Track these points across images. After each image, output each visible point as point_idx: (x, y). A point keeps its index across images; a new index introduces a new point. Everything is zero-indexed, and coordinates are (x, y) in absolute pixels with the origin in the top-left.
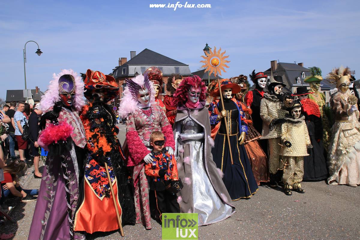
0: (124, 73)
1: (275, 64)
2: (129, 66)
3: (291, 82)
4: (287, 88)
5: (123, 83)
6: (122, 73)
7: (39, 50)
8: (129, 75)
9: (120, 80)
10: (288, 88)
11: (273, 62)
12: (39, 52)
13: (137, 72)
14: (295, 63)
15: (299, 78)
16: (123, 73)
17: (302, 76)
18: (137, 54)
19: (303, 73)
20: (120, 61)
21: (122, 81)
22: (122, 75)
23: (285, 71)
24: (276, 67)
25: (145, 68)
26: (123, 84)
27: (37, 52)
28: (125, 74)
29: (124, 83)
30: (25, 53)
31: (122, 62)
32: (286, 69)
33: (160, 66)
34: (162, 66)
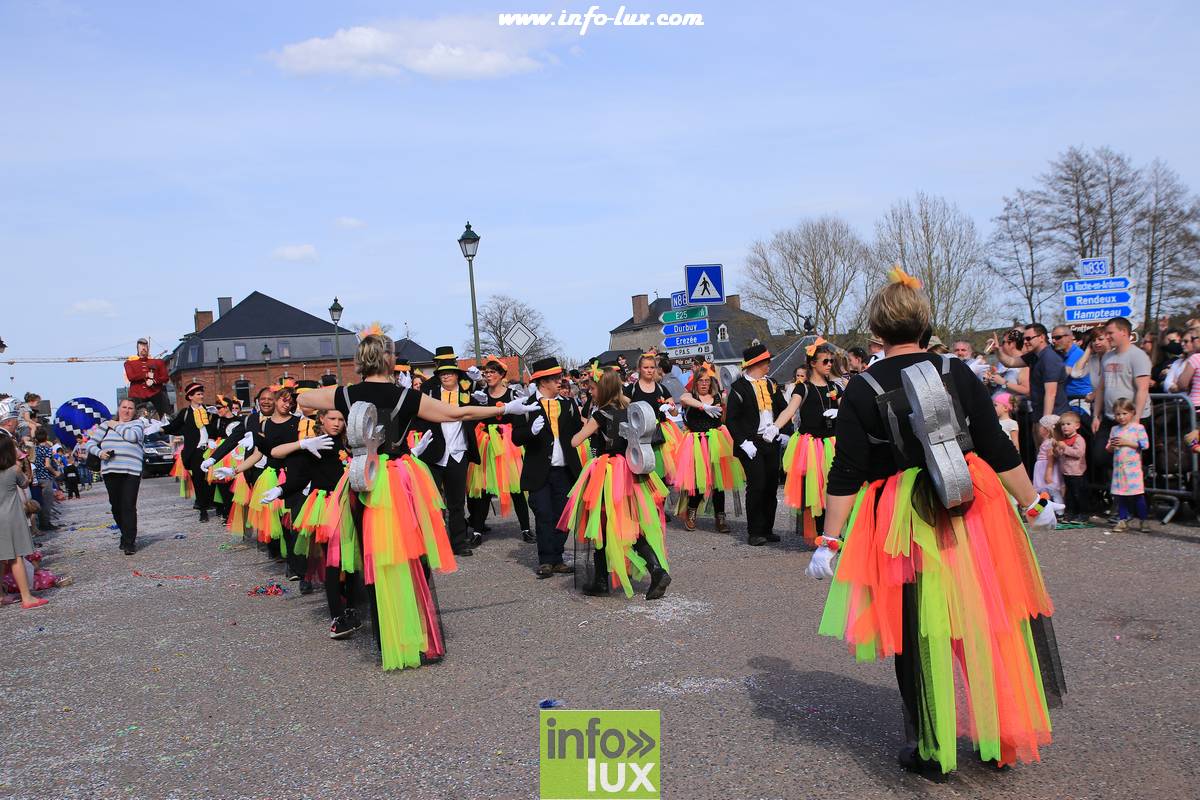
0: (194, 358)
2: (205, 342)
6: (188, 357)
8: (204, 364)
9: (185, 375)
11: (637, 299)
16: (191, 360)
17: (719, 336)
18: (234, 304)
20: (198, 321)
22: (190, 364)
24: (645, 314)
28: (197, 360)
33: (284, 339)
34: (287, 339)
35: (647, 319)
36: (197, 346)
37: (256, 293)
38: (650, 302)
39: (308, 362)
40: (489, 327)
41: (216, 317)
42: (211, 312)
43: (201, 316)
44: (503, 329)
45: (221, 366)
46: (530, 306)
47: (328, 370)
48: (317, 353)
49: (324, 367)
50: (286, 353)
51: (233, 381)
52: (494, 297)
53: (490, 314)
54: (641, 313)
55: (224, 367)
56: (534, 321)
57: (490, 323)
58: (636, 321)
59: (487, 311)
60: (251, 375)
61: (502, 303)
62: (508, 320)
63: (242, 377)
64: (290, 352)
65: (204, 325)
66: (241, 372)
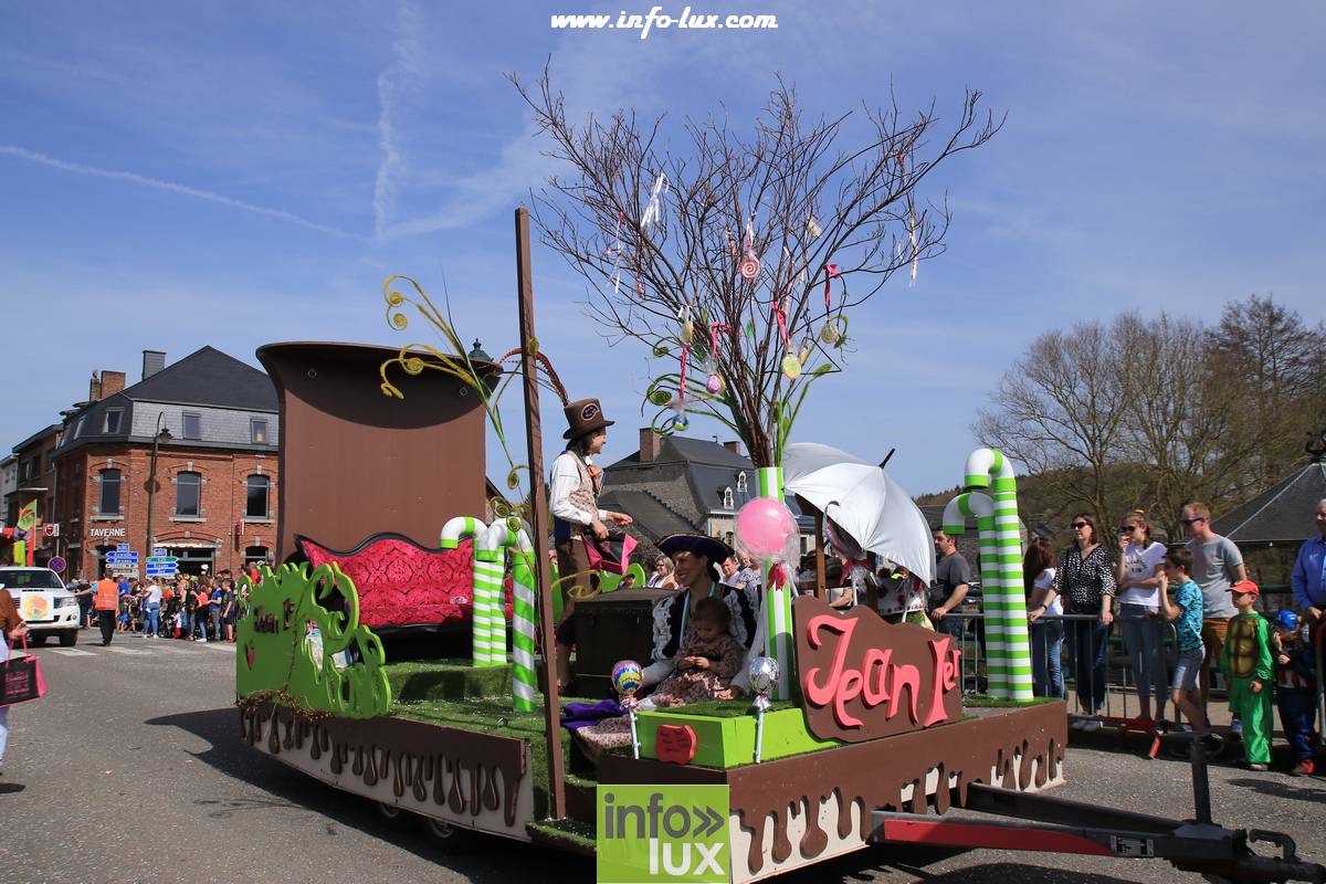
0: (112, 427)
1: (654, 438)
2: (135, 403)
3: (706, 502)
4: (691, 522)
5: (103, 467)
6: (102, 426)
8: (130, 439)
9: (93, 455)
10: (694, 523)
11: (646, 434)
13: (165, 431)
14: (714, 440)
15: (728, 489)
16: (106, 429)
17: (739, 485)
18: (169, 362)
19: (742, 474)
20: (96, 385)
21: (102, 459)
22: (104, 437)
23: (685, 464)
24: (656, 451)
25: (196, 416)
26: (101, 471)
28: (118, 431)
29: (109, 467)
31: (105, 389)
32: (690, 457)
33: (259, 415)
34: (264, 415)
35: (659, 456)
36: (121, 409)
37: (209, 348)
42: (124, 374)
45: (160, 446)
50: (260, 438)
51: (175, 471)
54: (650, 448)
55: (162, 447)
58: (642, 457)
60: (203, 464)
63: (190, 466)
64: (264, 438)
66: (189, 457)
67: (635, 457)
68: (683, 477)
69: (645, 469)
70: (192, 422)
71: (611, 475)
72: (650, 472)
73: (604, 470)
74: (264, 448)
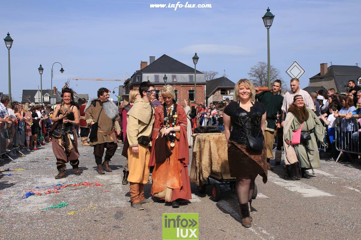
1: (325, 67)
2: (143, 74)
3: (340, 90)
6: (136, 80)
7: (62, 69)
11: (322, 65)
12: (62, 70)
14: (356, 65)
17: (358, 82)
18: (156, 59)
19: (360, 78)
22: (137, 82)
23: (333, 76)
24: (326, 71)
25: (158, 76)
27: (61, 71)
28: (140, 80)
30: (52, 71)
33: (174, 74)
34: (176, 74)
35: (327, 74)
36: (140, 75)
37: (165, 55)
38: (328, 67)
39: (183, 84)
40: (257, 75)
41: (149, 64)
42: (147, 62)
43: (143, 63)
44: (263, 76)
46: (274, 67)
47: (191, 88)
48: (187, 80)
49: (190, 86)
50: (175, 80)
52: (260, 62)
53: (258, 69)
54: (324, 71)
56: (276, 73)
57: (257, 73)
58: (321, 74)
59: (257, 68)
60: (160, 88)
61: (262, 65)
62: (265, 72)
63: (157, 89)
64: (176, 80)
65: (143, 67)
66: (156, 87)
67: (319, 74)
68: (333, 80)
69: (322, 78)
70: (157, 77)
71: (312, 81)
72: (323, 79)
73: (310, 79)
74: (175, 83)
